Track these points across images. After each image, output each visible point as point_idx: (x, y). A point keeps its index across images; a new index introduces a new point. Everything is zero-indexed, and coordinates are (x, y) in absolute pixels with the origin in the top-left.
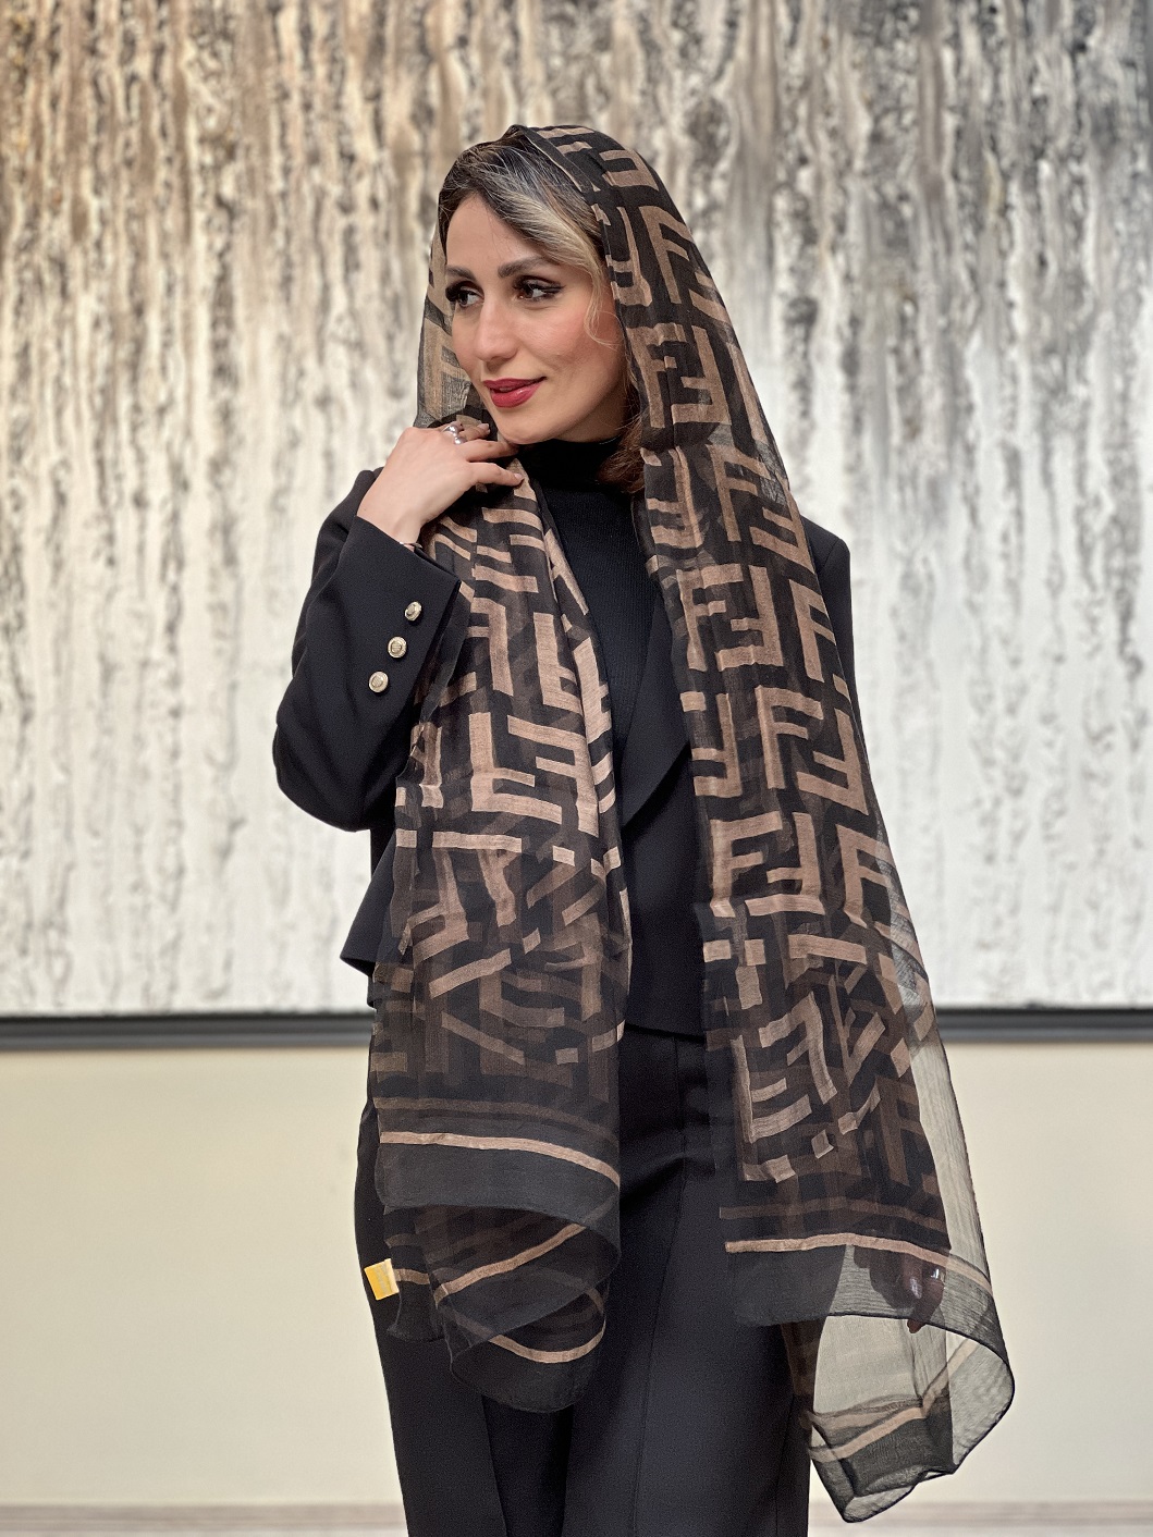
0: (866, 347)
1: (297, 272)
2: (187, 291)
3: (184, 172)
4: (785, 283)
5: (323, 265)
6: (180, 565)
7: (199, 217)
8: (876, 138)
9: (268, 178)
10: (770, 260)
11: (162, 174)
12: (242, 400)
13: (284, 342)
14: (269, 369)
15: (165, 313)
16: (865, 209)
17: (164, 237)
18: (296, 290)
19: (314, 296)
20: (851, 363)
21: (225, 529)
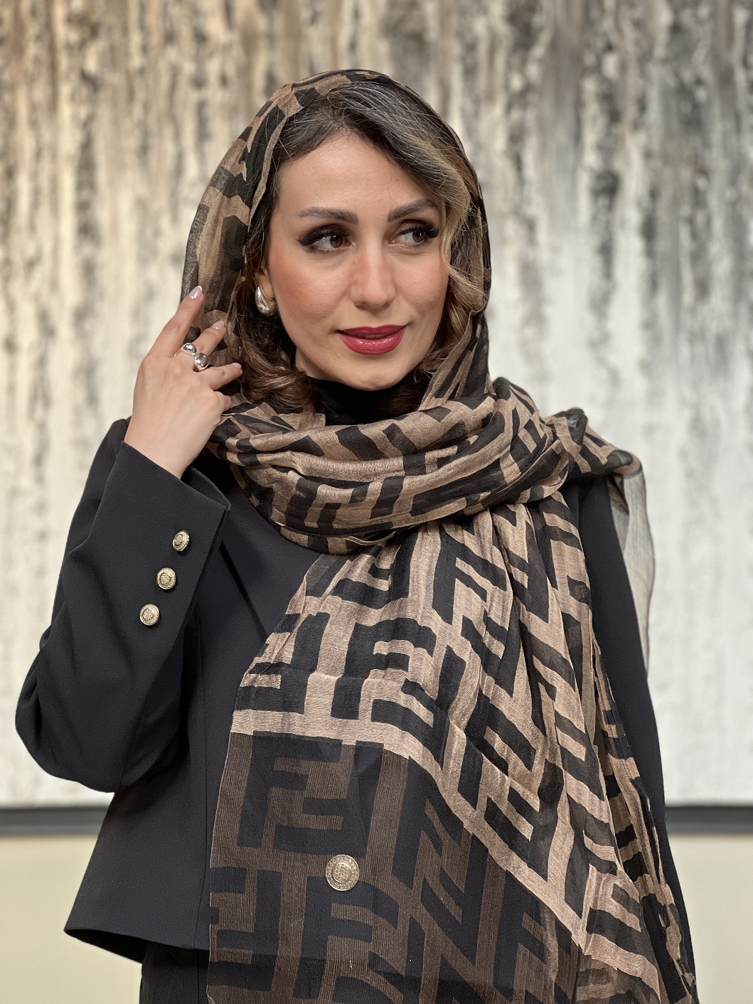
0: (663, 216)
1: (154, 142)
2: (54, 157)
3: (52, 49)
4: (591, 159)
5: (177, 135)
6: (47, 402)
7: (65, 90)
8: (676, 29)
9: (127, 55)
10: (577, 137)
11: (32, 50)
12: (104, 255)
13: (142, 205)
14: (128, 227)
15: (34, 176)
16: (665, 93)
17: (33, 107)
18: (153, 157)
19: (169, 163)
20: (649, 230)
21: (88, 372)
